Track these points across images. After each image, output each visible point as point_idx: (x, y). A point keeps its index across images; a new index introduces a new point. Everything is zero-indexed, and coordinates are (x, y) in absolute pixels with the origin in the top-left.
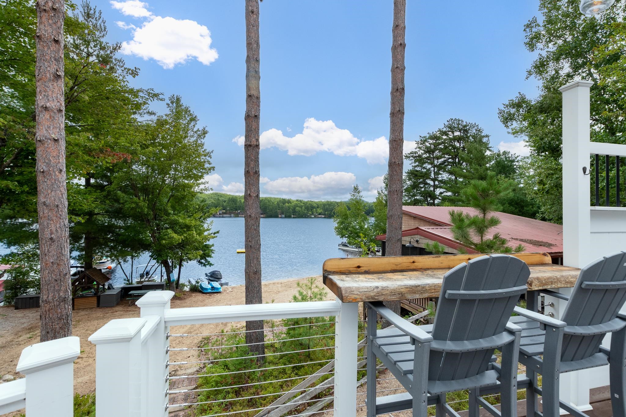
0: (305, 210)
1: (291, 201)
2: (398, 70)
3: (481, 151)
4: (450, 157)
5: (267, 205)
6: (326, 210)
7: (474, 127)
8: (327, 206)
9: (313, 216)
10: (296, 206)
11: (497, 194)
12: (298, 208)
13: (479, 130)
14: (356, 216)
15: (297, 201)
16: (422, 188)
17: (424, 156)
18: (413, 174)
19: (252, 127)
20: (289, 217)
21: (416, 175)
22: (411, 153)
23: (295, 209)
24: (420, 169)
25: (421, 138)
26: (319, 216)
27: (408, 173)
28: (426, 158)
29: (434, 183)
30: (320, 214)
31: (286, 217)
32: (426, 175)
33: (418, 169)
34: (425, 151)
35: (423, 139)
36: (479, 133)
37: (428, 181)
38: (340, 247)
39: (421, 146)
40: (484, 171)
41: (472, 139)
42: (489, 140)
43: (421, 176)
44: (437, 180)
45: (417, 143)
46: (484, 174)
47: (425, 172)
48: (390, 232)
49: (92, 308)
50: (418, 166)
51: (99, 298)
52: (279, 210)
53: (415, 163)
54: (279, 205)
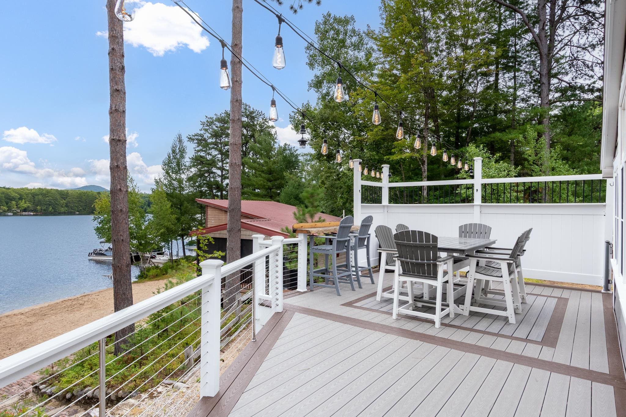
2: (238, 84)
3: (270, 143)
6: (39, 203)
7: (261, 115)
8: (40, 197)
9: (10, 214)
13: (265, 120)
16: (207, 177)
17: (210, 141)
18: (198, 161)
19: (120, 122)
21: (202, 162)
22: (196, 135)
24: (204, 155)
25: (207, 119)
26: (24, 213)
27: (192, 158)
28: (212, 143)
29: (222, 172)
30: (25, 210)
32: (212, 163)
33: (202, 154)
34: (211, 135)
35: (209, 120)
36: (266, 123)
37: (214, 170)
38: (91, 258)
39: (207, 128)
40: (273, 164)
41: (258, 128)
42: (276, 132)
43: (208, 164)
44: (224, 169)
45: (203, 124)
46: (273, 167)
47: (211, 160)
48: (232, 223)
50: (202, 150)
53: (198, 146)
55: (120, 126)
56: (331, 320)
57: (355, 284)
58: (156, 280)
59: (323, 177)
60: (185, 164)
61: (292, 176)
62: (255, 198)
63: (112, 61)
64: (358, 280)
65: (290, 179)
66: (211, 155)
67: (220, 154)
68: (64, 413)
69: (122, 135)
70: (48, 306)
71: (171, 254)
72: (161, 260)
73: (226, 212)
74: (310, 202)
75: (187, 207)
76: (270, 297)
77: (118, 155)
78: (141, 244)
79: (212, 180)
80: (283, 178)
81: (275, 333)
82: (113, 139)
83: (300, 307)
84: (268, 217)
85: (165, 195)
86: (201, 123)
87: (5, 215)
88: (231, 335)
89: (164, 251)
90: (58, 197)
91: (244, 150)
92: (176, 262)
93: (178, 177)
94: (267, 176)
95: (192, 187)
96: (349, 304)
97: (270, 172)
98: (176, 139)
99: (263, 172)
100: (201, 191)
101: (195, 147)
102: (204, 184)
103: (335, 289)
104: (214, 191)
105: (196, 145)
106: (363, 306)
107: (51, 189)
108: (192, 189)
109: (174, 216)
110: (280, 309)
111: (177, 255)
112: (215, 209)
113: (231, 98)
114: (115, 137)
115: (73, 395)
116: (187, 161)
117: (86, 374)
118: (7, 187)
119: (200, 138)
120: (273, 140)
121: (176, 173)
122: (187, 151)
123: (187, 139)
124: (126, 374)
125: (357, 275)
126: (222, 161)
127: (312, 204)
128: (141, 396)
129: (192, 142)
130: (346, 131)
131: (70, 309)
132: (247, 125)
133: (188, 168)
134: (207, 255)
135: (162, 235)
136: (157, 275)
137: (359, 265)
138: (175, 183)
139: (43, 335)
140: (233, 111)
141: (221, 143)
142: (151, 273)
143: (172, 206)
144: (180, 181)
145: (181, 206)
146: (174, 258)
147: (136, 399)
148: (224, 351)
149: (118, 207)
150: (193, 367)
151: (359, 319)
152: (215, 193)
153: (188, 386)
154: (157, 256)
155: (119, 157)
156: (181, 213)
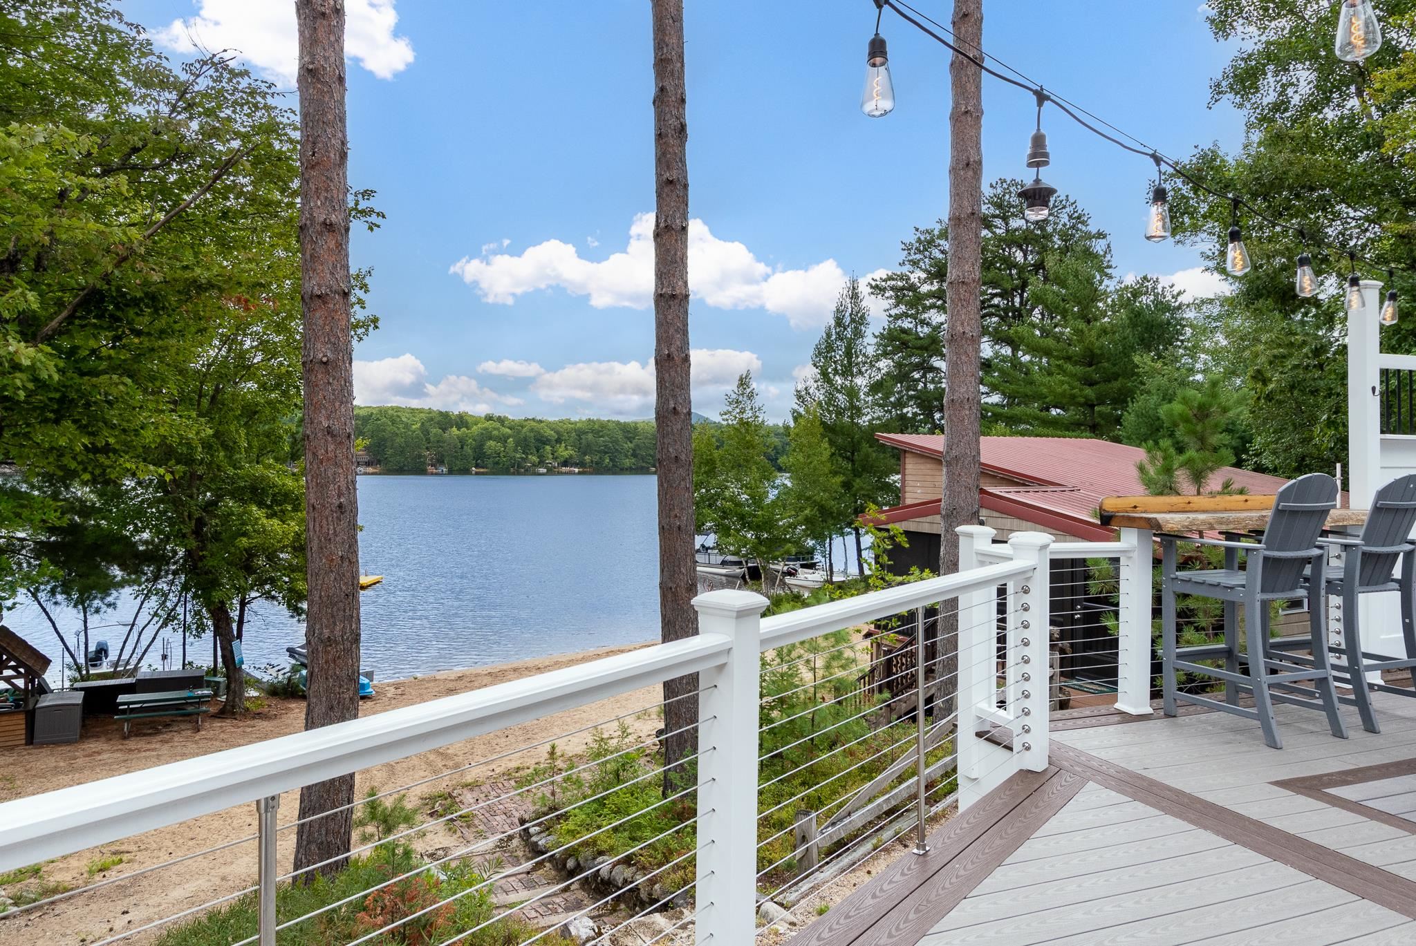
0: (515, 451)
1: (470, 420)
2: (969, 119)
3: (1089, 280)
4: (999, 291)
5: (386, 435)
6: (584, 449)
7: (1064, 207)
8: (590, 436)
9: (543, 470)
10: (487, 435)
11: (1225, 412)
12: (492, 443)
13: (1079, 218)
14: (740, 465)
15: (489, 418)
16: (918, 380)
17: (925, 288)
18: (895, 340)
19: (676, 254)
20: (465, 471)
21: (905, 344)
22: (890, 278)
23: (481, 446)
24: (911, 326)
25: (919, 234)
26: (564, 469)
27: (882, 336)
28: (931, 295)
30: (565, 463)
31: (451, 472)
32: (932, 345)
33: (907, 324)
34: (929, 272)
35: (923, 239)
36: (1080, 226)
37: (936, 362)
39: (918, 256)
40: (1099, 337)
41: (1058, 242)
42: (1109, 247)
43: (921, 348)
45: (908, 248)
46: (1097, 344)
47: (928, 336)
48: (954, 496)
49: (11, 748)
50: (906, 315)
51: (31, 716)
52: (427, 449)
53: (896, 306)
54: (426, 432)
55: (676, 262)
56: (1218, 833)
57: (1349, 716)
59: (1262, 360)
60: (864, 351)
61: (1159, 365)
62: (1046, 431)
63: (660, 118)
64: (1361, 703)
65: (1152, 373)
66: (928, 324)
68: (557, 900)
69: (680, 283)
71: (830, 569)
72: (807, 580)
73: (940, 462)
74: (1193, 433)
75: (867, 456)
76: (1006, 717)
77: (671, 331)
78: (760, 541)
79: (931, 387)
80: (1131, 372)
81: (998, 842)
82: (661, 295)
83: (1113, 766)
84: (1071, 482)
85: (818, 427)
86: (903, 247)
87: (535, 474)
88: (936, 802)
89: (814, 559)
90: (620, 436)
91: (1017, 305)
93: (848, 383)
94: (1079, 370)
95: (880, 405)
96: (1312, 786)
97: (1091, 358)
98: (845, 292)
99: (1068, 359)
100: (903, 417)
101: (888, 307)
102: (911, 398)
103: (1257, 723)
104: (937, 416)
105: (891, 301)
106: (1370, 804)
107: (609, 421)
108: (879, 412)
109: (837, 479)
110: (1036, 761)
111: (845, 572)
112: (922, 461)
113: (952, 162)
114: (665, 290)
115: (578, 865)
116: (869, 344)
117: (604, 823)
118: (538, 418)
119: (900, 284)
120: (1101, 270)
121: (844, 373)
122: (869, 319)
123: (869, 290)
124: (674, 845)
125: (1357, 680)
127: (1202, 439)
128: (682, 913)
129: (880, 296)
130: (1352, 214)
132: (1026, 238)
133: (871, 362)
134: (889, 577)
135: (808, 521)
137: (1365, 645)
138: (842, 399)
139: (564, 719)
140: (958, 194)
143: (833, 453)
144: (852, 393)
145: (853, 453)
146: (835, 579)
147: (670, 918)
148: (908, 843)
149: (671, 450)
150: (817, 870)
151: (1346, 852)
152: (939, 420)
153: (792, 919)
154: (800, 570)
155: (672, 335)
156: (853, 470)
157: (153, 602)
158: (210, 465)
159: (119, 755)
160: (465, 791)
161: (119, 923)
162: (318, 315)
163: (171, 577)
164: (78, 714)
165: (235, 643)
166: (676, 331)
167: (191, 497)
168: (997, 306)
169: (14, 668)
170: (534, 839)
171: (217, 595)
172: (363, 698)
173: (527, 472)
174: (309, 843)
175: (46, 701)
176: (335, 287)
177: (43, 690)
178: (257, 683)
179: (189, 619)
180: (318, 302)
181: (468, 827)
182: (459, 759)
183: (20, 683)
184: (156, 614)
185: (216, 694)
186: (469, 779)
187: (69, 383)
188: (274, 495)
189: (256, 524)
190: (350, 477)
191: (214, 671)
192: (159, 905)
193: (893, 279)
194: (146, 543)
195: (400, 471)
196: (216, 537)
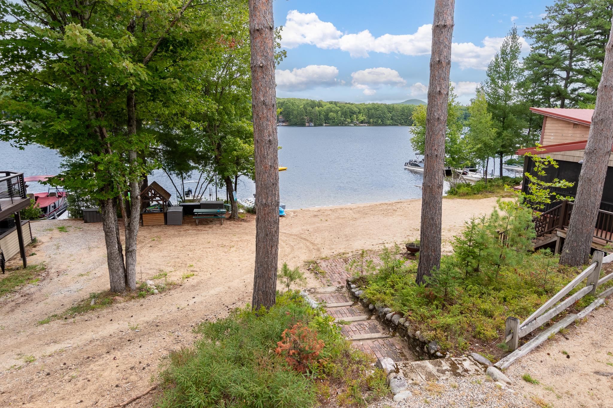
0: (341, 117)
1: (323, 104)
4: (600, 31)
5: (290, 110)
8: (373, 111)
9: (352, 125)
10: (330, 110)
12: (332, 113)
15: (331, 103)
16: (544, 81)
17: (557, 31)
18: (535, 61)
20: (321, 125)
21: (541, 63)
23: (327, 115)
24: (544, 53)
26: (361, 124)
27: (527, 59)
28: (559, 35)
29: (568, 74)
30: (362, 122)
31: (315, 125)
32: (555, 63)
34: (560, 23)
35: (559, 4)
37: (556, 72)
38: (407, 167)
39: (555, 14)
43: (549, 64)
44: (572, 70)
45: (549, 10)
47: (553, 58)
48: (596, 142)
49: (160, 225)
50: (542, 47)
51: (166, 215)
52: (306, 116)
53: (537, 42)
54: (305, 108)
55: (448, 5)
58: (466, 199)
60: (516, 67)
66: (554, 52)
67: (570, 49)
69: (450, 18)
70: (369, 206)
71: (486, 173)
72: (473, 177)
75: (512, 120)
77: (442, 47)
78: (454, 159)
79: (552, 85)
82: (437, 26)
85: (486, 105)
86: (547, 9)
87: (349, 126)
89: (477, 168)
90: (386, 111)
92: (490, 182)
93: (505, 84)
95: (522, 95)
98: (509, 35)
100: (534, 100)
101: (533, 43)
102: (539, 90)
104: (552, 100)
105: (535, 40)
107: (382, 104)
108: (520, 98)
109: (495, 130)
111: (492, 175)
112: (555, 122)
114: (440, 23)
115: (375, 308)
116: (519, 62)
119: (542, 30)
121: (504, 79)
122: (521, 49)
123: (524, 34)
126: (571, 58)
129: (529, 38)
131: (385, 213)
133: (519, 72)
135: (478, 150)
136: (467, 194)
138: (501, 92)
141: (572, 34)
142: (461, 191)
143: (493, 118)
144: (507, 89)
145: (504, 119)
146: (488, 177)
149: (436, 114)
150: (517, 349)
152: (553, 102)
153: (508, 380)
154: (469, 173)
155: (442, 49)
156: (503, 127)
157: (205, 175)
158: (221, 121)
159: (194, 231)
160: (322, 261)
161: (191, 302)
162: (257, 40)
163: (210, 165)
164: (181, 214)
165: (234, 192)
166: (445, 47)
167: (215, 134)
168: (598, 40)
169: (159, 197)
170: (353, 290)
171: (226, 174)
172: (281, 216)
173: (346, 125)
174: (258, 290)
175: (170, 210)
176: (266, 25)
177: (169, 205)
178: (243, 207)
179: (217, 181)
180: (257, 34)
181: (324, 277)
182: (319, 246)
183: (161, 202)
184: (206, 179)
185: (228, 211)
186: (324, 256)
187: (155, 82)
188: (246, 134)
189: (239, 146)
190: (274, 126)
191: (227, 202)
192: (206, 296)
193: (538, 28)
194: (201, 152)
195: (295, 125)
196: (225, 151)
